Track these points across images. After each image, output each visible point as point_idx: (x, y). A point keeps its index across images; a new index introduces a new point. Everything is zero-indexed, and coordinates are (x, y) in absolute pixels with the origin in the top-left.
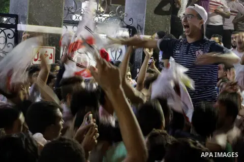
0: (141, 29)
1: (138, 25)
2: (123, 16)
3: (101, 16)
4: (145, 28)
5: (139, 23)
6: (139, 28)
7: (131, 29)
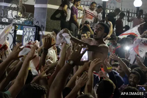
0: (43, 28)
1: (42, 26)
2: (33, 20)
3: (19, 20)
4: (46, 27)
5: (42, 24)
6: (42, 27)
7: (37, 28)
